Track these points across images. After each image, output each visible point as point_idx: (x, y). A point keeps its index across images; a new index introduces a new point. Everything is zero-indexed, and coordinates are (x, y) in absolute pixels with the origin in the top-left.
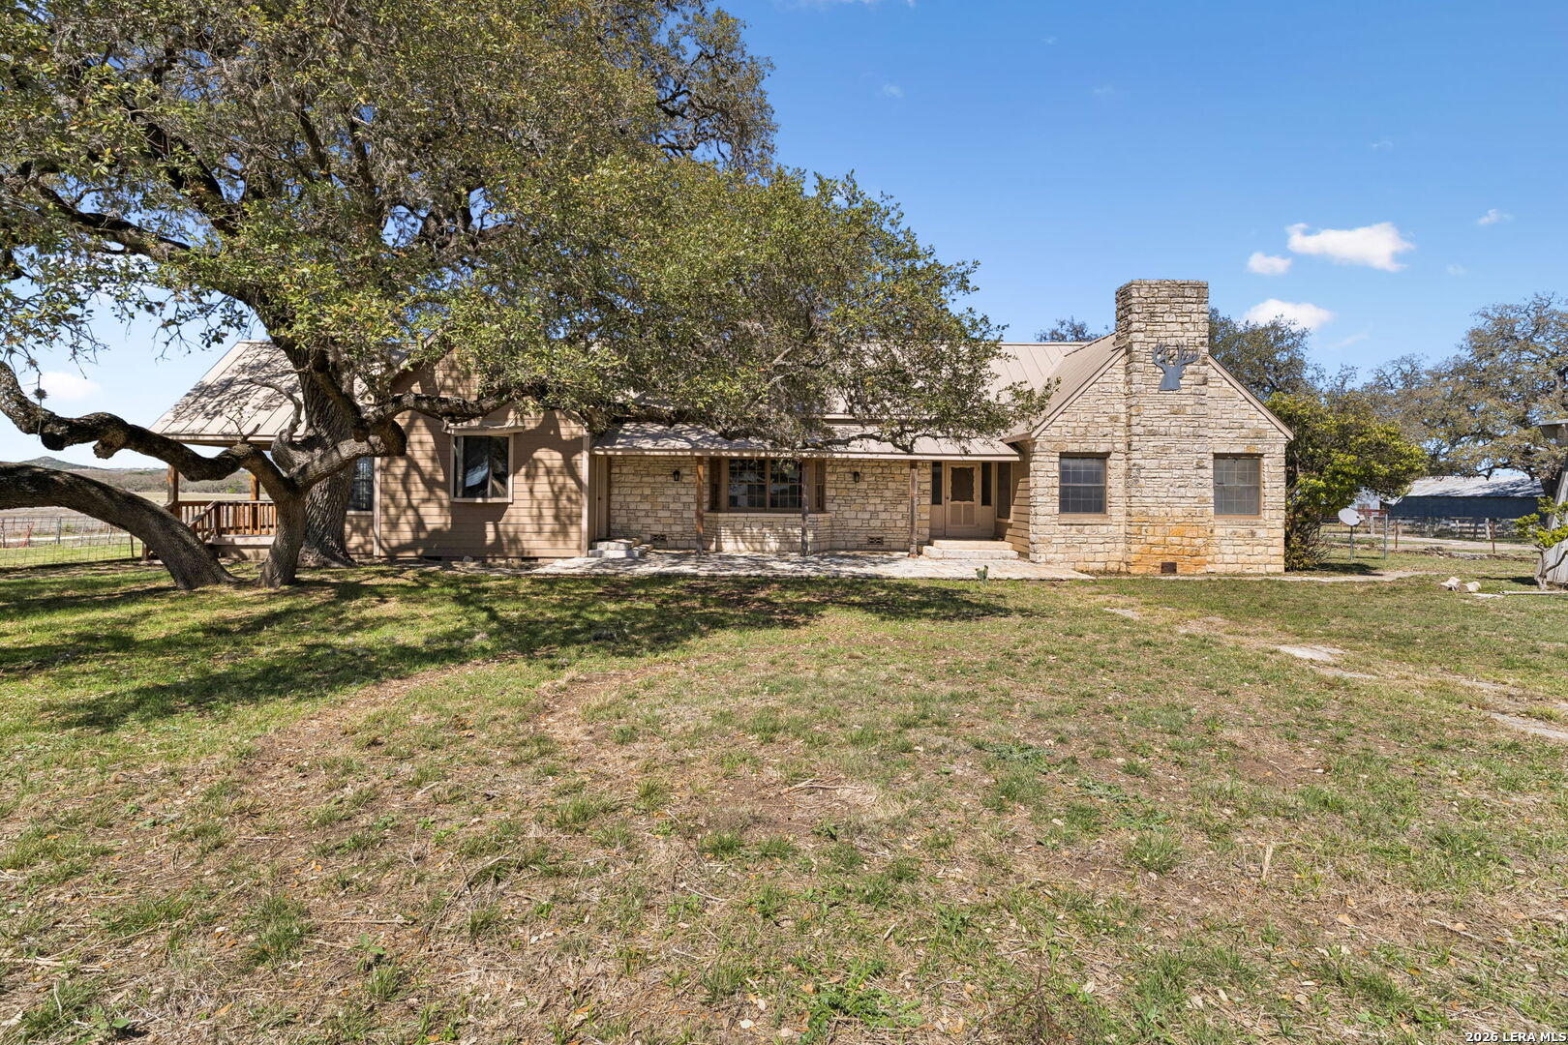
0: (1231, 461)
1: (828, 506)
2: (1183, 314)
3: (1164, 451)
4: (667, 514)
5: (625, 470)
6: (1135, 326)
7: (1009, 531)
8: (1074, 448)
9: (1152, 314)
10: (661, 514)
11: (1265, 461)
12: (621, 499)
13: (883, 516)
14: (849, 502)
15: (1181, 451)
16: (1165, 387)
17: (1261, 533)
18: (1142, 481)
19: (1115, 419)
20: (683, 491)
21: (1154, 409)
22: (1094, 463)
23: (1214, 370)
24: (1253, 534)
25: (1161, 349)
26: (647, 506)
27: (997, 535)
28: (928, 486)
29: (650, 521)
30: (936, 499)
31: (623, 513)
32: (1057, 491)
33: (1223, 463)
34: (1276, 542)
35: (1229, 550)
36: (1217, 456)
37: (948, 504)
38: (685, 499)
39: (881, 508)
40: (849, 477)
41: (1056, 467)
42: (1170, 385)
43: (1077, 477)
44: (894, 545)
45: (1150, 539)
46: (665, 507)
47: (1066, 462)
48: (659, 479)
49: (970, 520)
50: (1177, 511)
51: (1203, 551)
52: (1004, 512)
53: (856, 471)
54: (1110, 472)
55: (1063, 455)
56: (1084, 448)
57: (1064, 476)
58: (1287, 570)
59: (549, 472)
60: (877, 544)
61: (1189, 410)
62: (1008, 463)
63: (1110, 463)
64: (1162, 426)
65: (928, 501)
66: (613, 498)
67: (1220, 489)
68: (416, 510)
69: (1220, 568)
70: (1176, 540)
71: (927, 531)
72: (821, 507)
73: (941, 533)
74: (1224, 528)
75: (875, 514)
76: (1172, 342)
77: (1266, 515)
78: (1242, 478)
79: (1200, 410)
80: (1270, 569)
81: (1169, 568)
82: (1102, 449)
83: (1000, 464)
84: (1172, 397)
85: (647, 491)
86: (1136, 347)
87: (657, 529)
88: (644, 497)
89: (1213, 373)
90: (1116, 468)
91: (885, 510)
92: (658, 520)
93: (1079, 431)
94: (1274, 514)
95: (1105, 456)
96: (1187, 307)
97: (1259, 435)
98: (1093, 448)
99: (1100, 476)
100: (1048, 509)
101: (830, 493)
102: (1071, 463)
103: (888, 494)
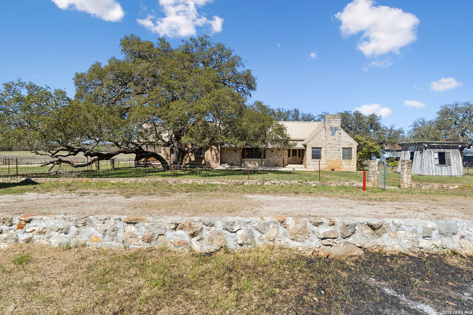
0: (346, 149)
1: (266, 157)
2: (336, 121)
3: (332, 147)
4: (233, 159)
5: (225, 150)
6: (326, 123)
7: (303, 163)
8: (315, 146)
9: (330, 121)
10: (232, 159)
11: (353, 149)
12: (224, 156)
13: (278, 159)
14: (271, 156)
15: (335, 147)
16: (332, 135)
17: (352, 163)
18: (327, 153)
19: (323, 141)
20: (236, 154)
21: (330, 139)
22: (319, 149)
23: (342, 131)
24: (350, 163)
25: (331, 128)
26: (229, 157)
27: (301, 163)
28: (287, 153)
29: (230, 160)
30: (289, 156)
31: (224, 158)
32: (311, 155)
33: (344, 149)
34: (355, 165)
35: (345, 166)
36: (343, 148)
37: (291, 157)
38: (238, 156)
39: (277, 158)
40: (271, 151)
41: (311, 150)
42: (333, 134)
43: (315, 152)
44: (280, 166)
45: (329, 164)
46: (233, 157)
47: (313, 149)
48: (232, 152)
49: (296, 161)
50: (335, 159)
51: (339, 166)
52: (303, 159)
53: (272, 150)
54: (322, 151)
55: (313, 148)
56: (316, 146)
57: (313, 152)
58: (357, 170)
59: (215, 150)
60: (277, 165)
61: (337, 139)
62: (303, 149)
63: (322, 149)
64: (332, 142)
65: (287, 156)
66: (222, 155)
67: (343, 155)
68: (190, 157)
69: (343, 170)
70: (334, 164)
71: (287, 163)
72: (265, 158)
73: (290, 163)
74: (344, 162)
75: (276, 159)
76: (333, 126)
77: (353, 160)
78: (348, 152)
79: (339, 139)
80: (354, 170)
81: (333, 170)
82: (320, 147)
83: (302, 149)
84: (333, 137)
85: (229, 154)
86: (326, 127)
87: (231, 162)
88: (229, 155)
89: (342, 132)
90: (323, 150)
91: (278, 158)
92: (231, 160)
93: (316, 143)
94: (354, 160)
95: (321, 148)
96: (336, 120)
97: (351, 144)
98: (318, 147)
99: (320, 152)
100: (309, 158)
101: (267, 155)
102: (314, 149)
103: (279, 155)
